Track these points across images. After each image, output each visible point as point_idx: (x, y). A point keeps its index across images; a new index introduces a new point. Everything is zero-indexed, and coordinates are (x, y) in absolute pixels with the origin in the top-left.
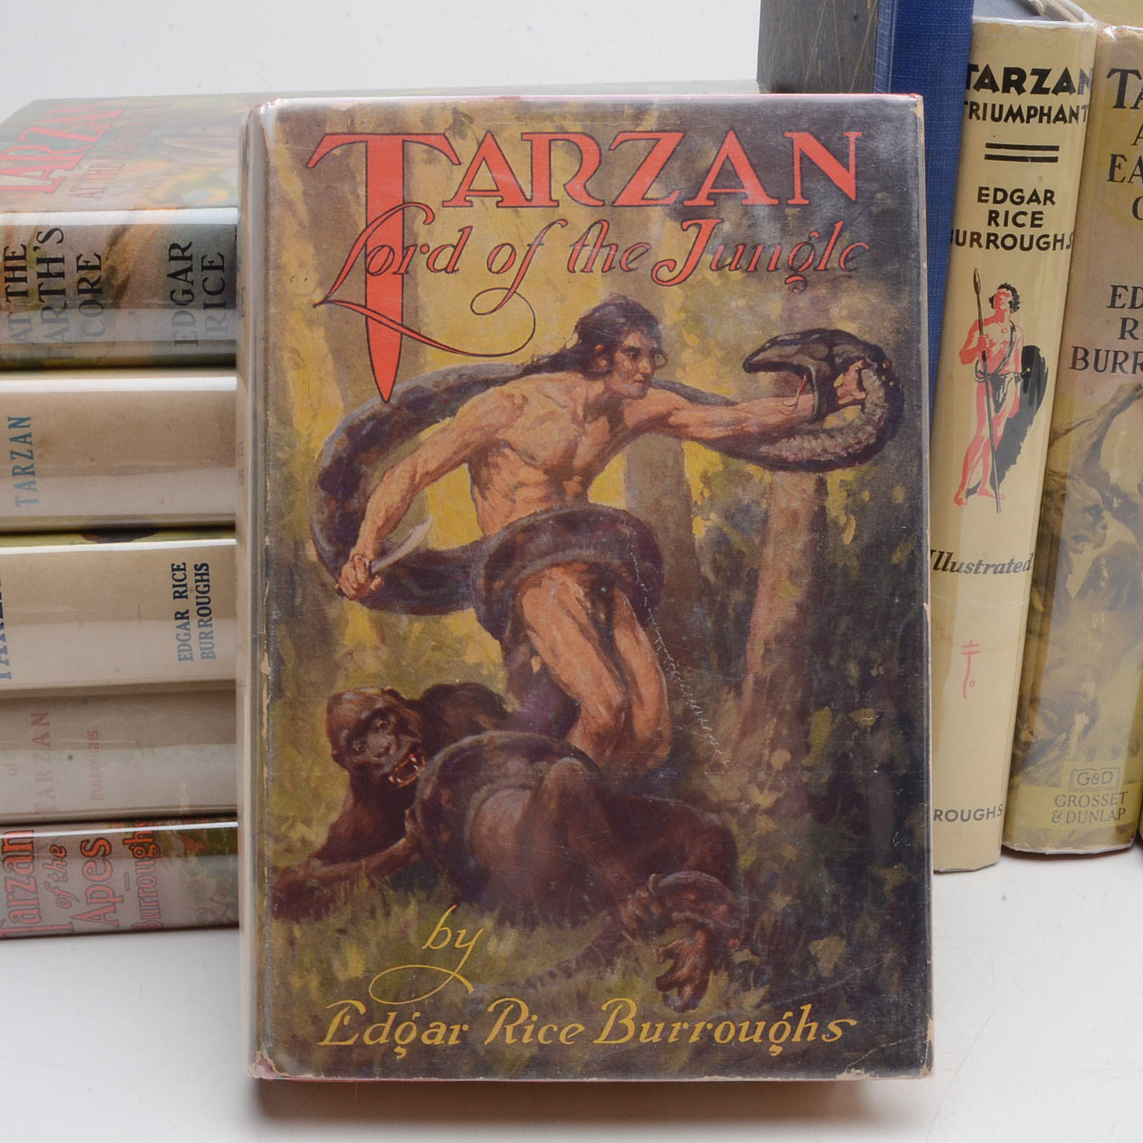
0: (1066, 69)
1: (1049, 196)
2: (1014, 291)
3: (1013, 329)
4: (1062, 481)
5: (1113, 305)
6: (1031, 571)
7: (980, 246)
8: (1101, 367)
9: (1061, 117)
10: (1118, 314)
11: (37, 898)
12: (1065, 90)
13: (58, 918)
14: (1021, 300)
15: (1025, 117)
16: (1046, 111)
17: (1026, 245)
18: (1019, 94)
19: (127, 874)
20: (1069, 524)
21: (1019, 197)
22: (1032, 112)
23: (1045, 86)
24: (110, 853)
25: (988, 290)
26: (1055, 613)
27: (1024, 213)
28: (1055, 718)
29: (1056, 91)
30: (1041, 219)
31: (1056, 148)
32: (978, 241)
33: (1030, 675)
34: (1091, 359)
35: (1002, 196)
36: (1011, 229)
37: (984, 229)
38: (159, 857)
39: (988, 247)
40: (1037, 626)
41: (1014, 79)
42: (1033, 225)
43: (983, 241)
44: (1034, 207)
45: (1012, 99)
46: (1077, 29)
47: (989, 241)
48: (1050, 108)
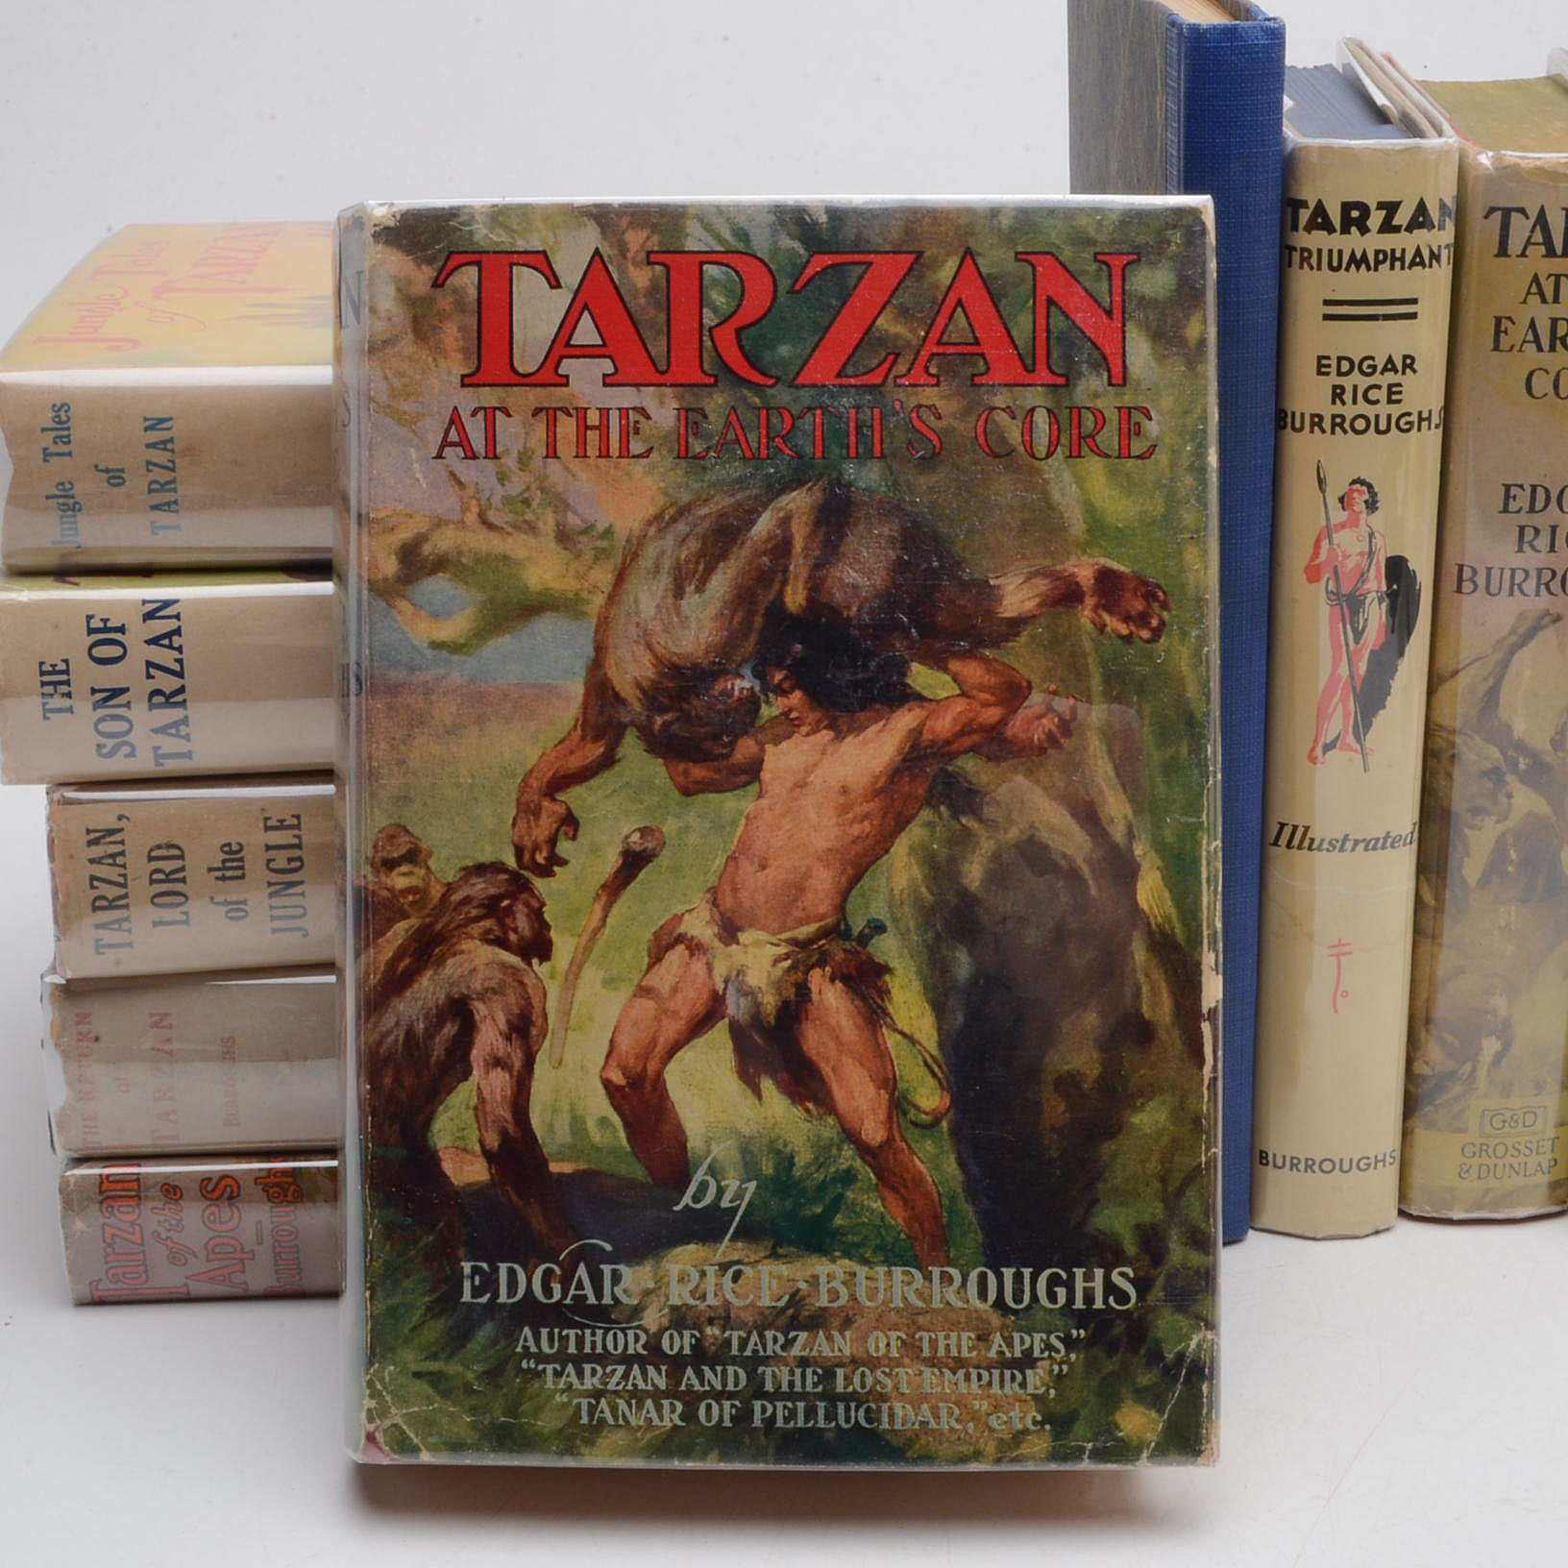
0: (1422, 200)
1: (1409, 363)
2: (1370, 486)
3: (1371, 535)
4: (1451, 737)
5: (1506, 510)
6: (1415, 845)
7: (1323, 431)
8: (1494, 589)
9: (1418, 260)
10: (1513, 521)
11: (144, 1252)
12: (1421, 226)
13: (170, 1278)
14: (1379, 497)
15: (1372, 264)
16: (1398, 254)
17: (1383, 426)
18: (1362, 234)
19: (259, 1223)
20: (1462, 793)
21: (1369, 366)
22: (1381, 257)
23: (1395, 222)
24: (239, 1195)
25: (1337, 486)
26: (1450, 907)
27: (1379, 387)
28: (1456, 1043)
29: (1409, 229)
30: (1400, 393)
31: (1414, 301)
32: (1320, 424)
33: (1423, 988)
34: (1481, 579)
35: (1349, 365)
36: (1362, 407)
37: (1327, 410)
38: (302, 1201)
39: (1333, 432)
40: (1428, 925)
41: (1355, 216)
42: (1390, 401)
43: (1327, 424)
44: (1390, 378)
45: (1353, 242)
46: (1433, 148)
47: (1334, 425)
48: (1403, 251)
